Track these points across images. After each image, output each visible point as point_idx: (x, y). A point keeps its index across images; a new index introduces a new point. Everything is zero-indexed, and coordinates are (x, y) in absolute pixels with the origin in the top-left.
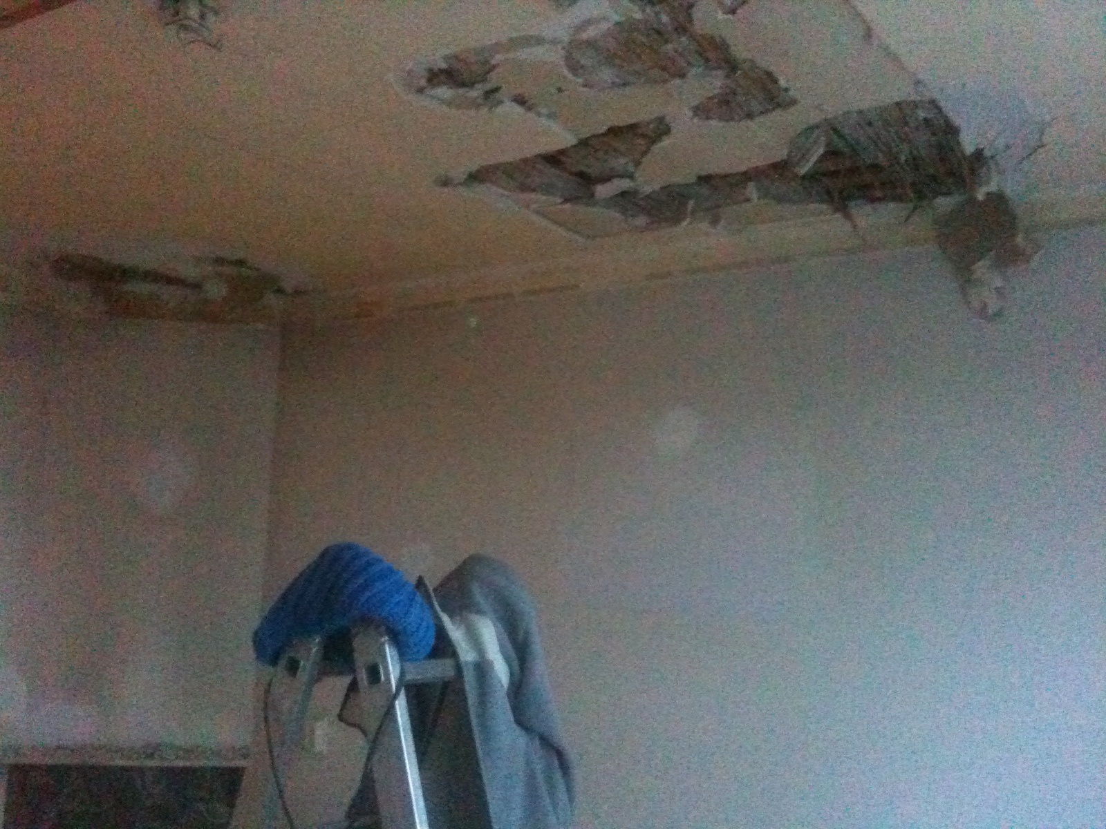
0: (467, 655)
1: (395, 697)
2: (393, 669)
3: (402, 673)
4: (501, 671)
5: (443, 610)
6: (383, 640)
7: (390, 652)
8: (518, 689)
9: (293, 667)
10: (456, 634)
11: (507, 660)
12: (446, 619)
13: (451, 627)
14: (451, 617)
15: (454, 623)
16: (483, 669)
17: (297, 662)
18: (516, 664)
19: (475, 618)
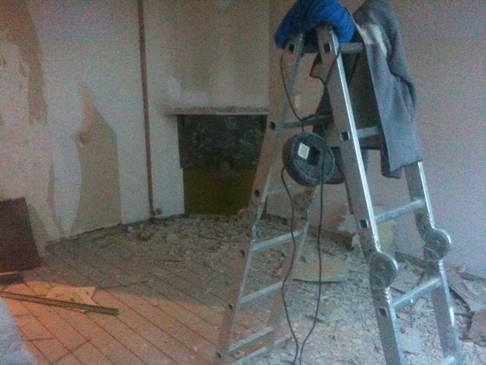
0: (368, 42)
1: (337, 57)
2: (335, 45)
3: (339, 49)
4: (383, 49)
5: (357, 23)
6: (331, 32)
7: (334, 38)
8: (391, 57)
9: (292, 48)
10: (363, 33)
11: (386, 45)
12: (358, 27)
13: (360, 30)
14: (360, 25)
15: (361, 28)
16: (375, 47)
17: (294, 46)
18: (390, 46)
19: (371, 26)
